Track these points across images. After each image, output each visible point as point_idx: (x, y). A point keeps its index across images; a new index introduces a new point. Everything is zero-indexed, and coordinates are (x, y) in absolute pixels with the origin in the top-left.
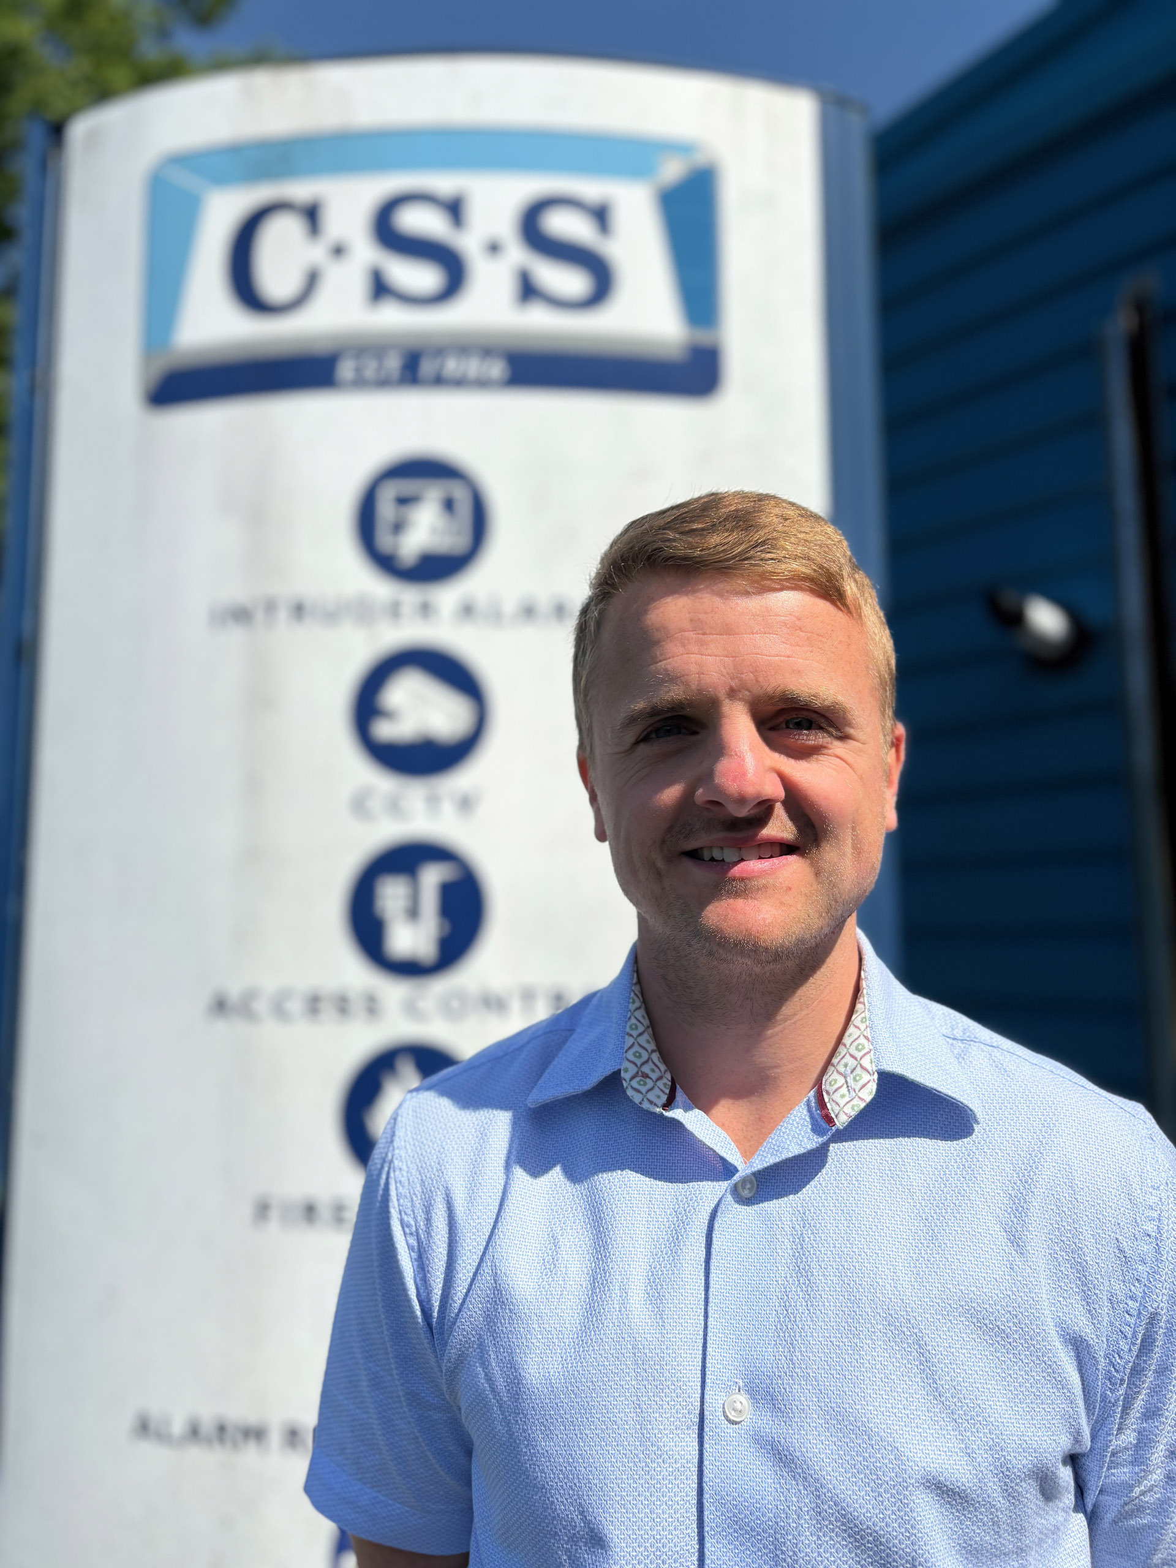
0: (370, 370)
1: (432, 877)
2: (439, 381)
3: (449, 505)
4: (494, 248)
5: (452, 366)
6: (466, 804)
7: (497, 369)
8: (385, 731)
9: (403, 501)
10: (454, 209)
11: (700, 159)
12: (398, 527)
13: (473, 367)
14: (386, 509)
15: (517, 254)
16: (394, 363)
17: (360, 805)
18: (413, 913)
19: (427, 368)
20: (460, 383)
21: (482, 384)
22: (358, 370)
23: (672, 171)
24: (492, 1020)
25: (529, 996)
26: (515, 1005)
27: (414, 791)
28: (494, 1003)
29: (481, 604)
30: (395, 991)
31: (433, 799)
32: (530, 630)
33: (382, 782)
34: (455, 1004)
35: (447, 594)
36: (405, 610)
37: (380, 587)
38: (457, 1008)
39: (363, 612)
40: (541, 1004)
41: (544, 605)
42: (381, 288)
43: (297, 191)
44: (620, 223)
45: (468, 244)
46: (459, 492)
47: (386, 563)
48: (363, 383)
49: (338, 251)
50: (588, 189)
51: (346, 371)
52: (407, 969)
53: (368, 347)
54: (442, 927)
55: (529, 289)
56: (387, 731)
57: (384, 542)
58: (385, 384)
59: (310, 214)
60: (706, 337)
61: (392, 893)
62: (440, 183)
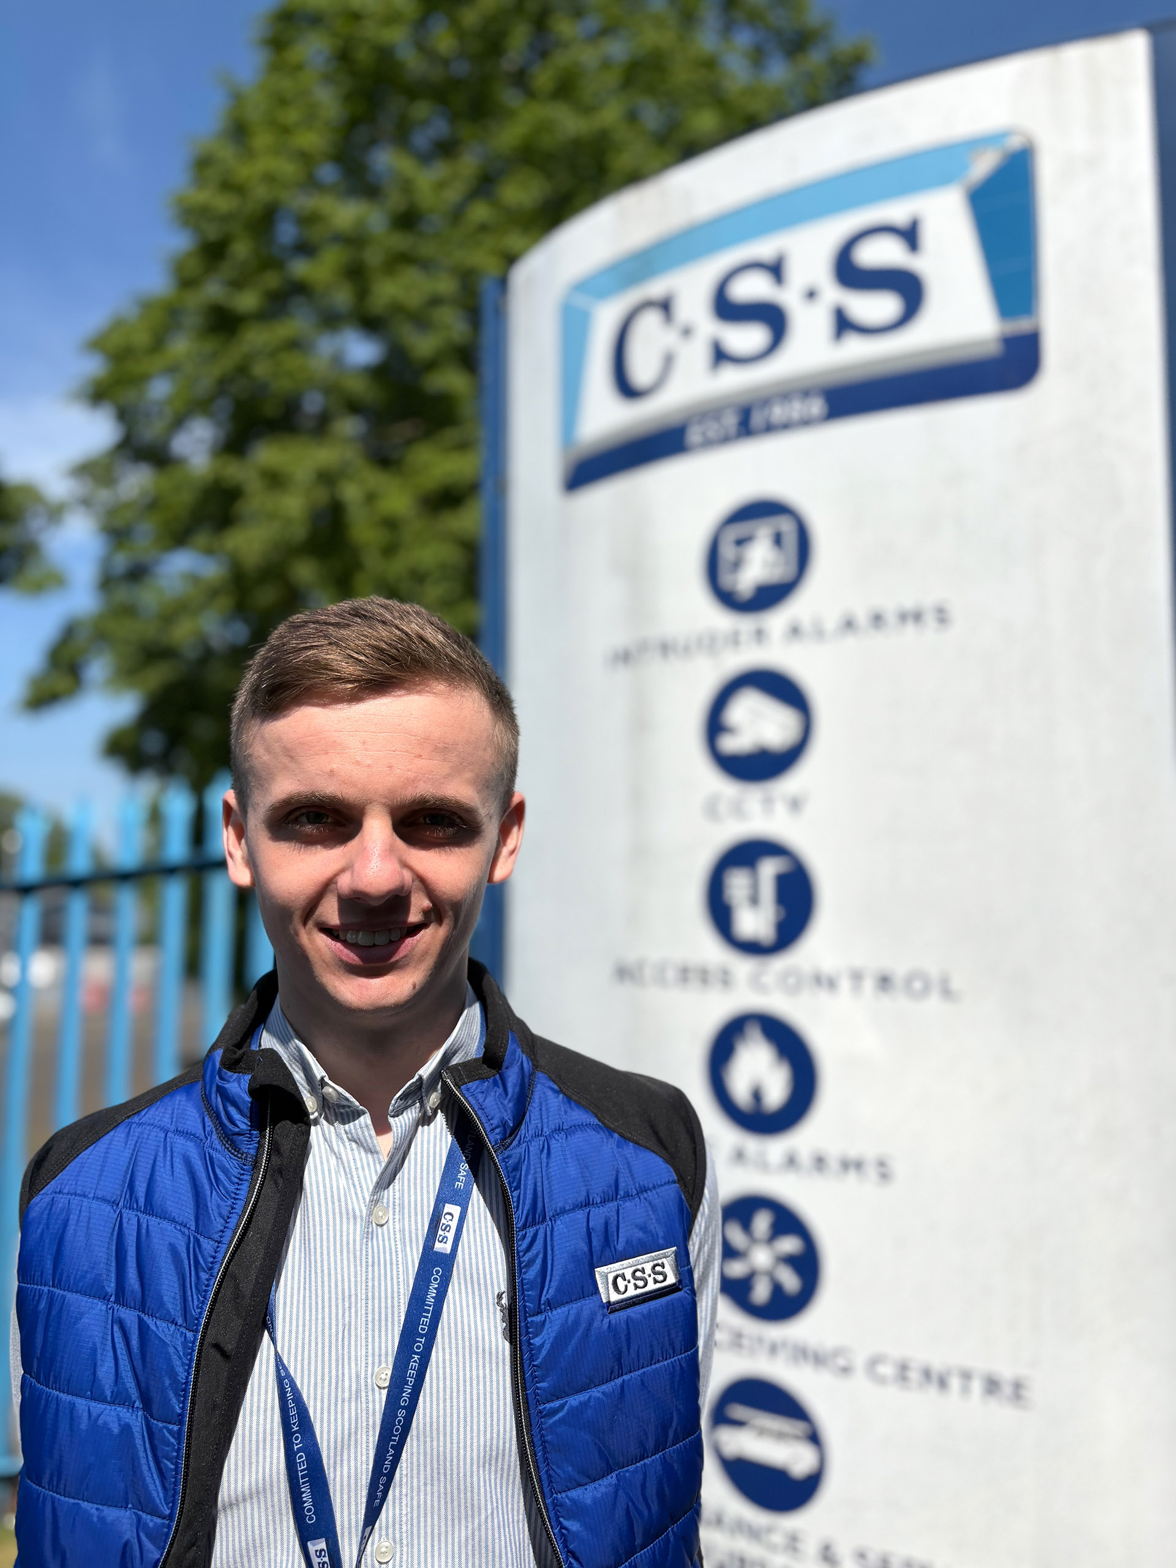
0: (713, 430)
1: (769, 869)
2: (770, 428)
3: (778, 540)
4: (811, 295)
5: (778, 413)
6: (795, 805)
7: (817, 407)
8: (731, 744)
9: (740, 542)
10: (776, 270)
11: (1015, 143)
12: (737, 564)
13: (796, 409)
14: (727, 551)
15: (833, 294)
16: (731, 420)
17: (711, 810)
18: (754, 900)
19: (757, 419)
20: (786, 426)
21: (806, 422)
22: (704, 434)
23: (983, 166)
24: (823, 996)
25: (857, 977)
26: (845, 984)
27: (752, 795)
28: (825, 982)
29: (806, 625)
30: (743, 966)
31: (768, 802)
32: (850, 642)
33: (727, 788)
34: (792, 981)
35: (777, 620)
36: (744, 638)
37: (722, 620)
38: (793, 984)
39: (710, 643)
40: (869, 985)
41: (862, 618)
42: (720, 356)
43: (656, 289)
44: (928, 235)
45: (789, 298)
46: (786, 526)
47: (728, 599)
48: (709, 444)
49: (687, 332)
50: (897, 212)
51: (694, 436)
52: (751, 948)
53: (708, 412)
54: (778, 913)
55: (843, 324)
56: (732, 744)
57: (726, 580)
58: (725, 440)
59: (665, 306)
60: (1022, 325)
61: (738, 883)
62: (764, 249)
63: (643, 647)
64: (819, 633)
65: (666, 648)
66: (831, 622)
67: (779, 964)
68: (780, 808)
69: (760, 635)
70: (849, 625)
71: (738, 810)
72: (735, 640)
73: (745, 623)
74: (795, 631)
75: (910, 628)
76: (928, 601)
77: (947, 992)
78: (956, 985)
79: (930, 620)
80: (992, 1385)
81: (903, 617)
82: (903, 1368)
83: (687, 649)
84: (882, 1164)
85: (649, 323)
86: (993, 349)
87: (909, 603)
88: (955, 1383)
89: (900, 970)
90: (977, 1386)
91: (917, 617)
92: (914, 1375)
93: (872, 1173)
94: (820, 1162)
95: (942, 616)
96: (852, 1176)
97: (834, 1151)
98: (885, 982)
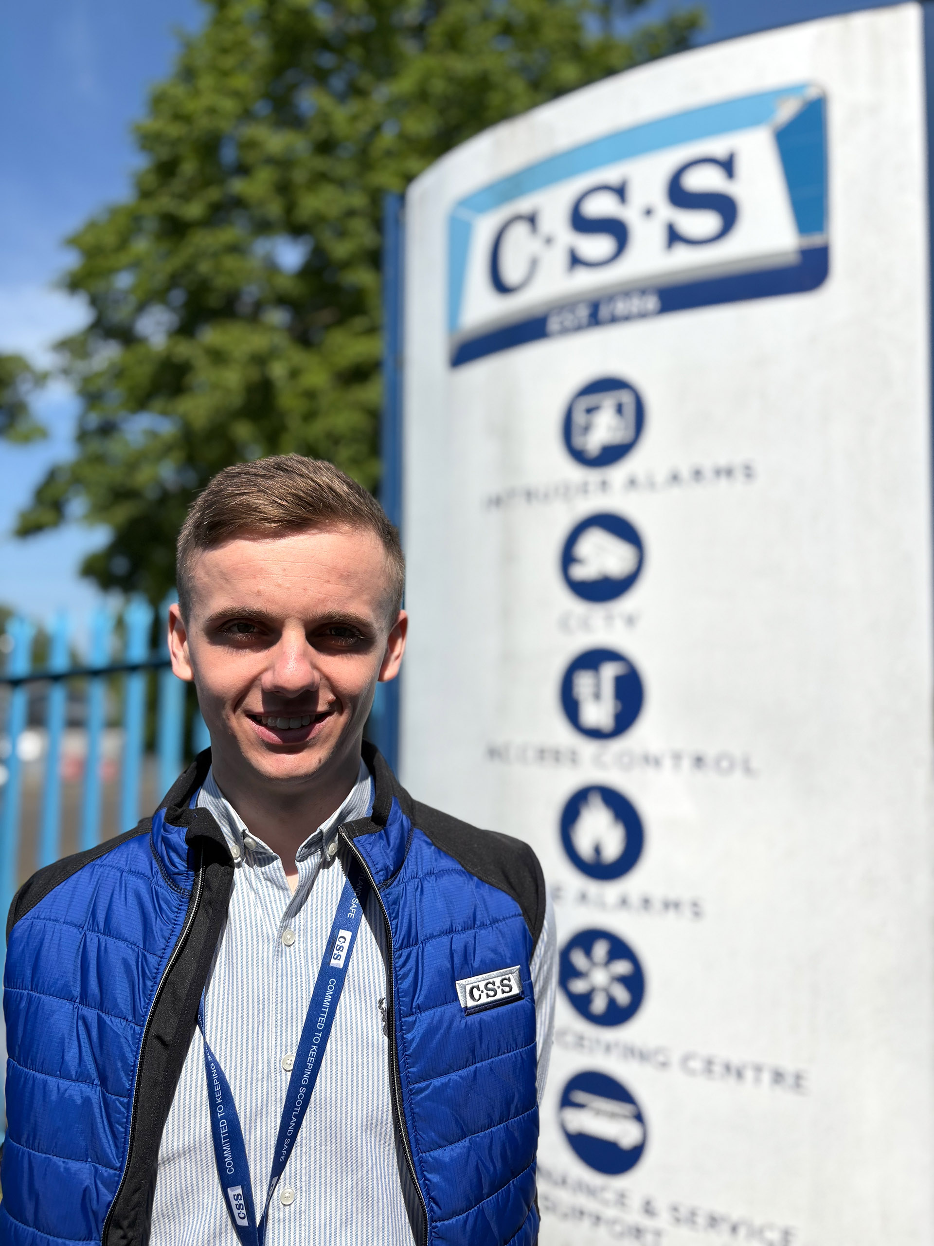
0: (569, 320)
1: (609, 671)
2: (614, 320)
3: (619, 409)
4: (649, 212)
5: (621, 307)
6: (630, 621)
7: (652, 303)
9: (589, 411)
10: (620, 192)
11: (812, 93)
12: (587, 429)
13: (635, 304)
14: (579, 418)
15: (666, 212)
16: (583, 313)
17: (564, 624)
18: (597, 696)
19: (604, 312)
20: (627, 318)
21: (643, 315)
22: (562, 323)
23: (787, 111)
24: (651, 773)
25: (677, 757)
26: (668, 763)
27: (597, 612)
28: (652, 761)
29: (641, 478)
30: (588, 748)
31: (609, 618)
32: (676, 491)
33: (578, 607)
34: (626, 760)
35: (618, 473)
36: (591, 488)
37: (575, 473)
38: (627, 763)
39: (565, 492)
40: (686, 763)
41: (685, 473)
42: (575, 261)
43: (524, 205)
44: (742, 166)
45: (631, 215)
46: (626, 398)
47: (579, 456)
48: (565, 331)
49: (549, 241)
50: (717, 147)
51: (553, 325)
52: (595, 734)
53: (566, 305)
54: (616, 706)
55: (674, 237)
56: (580, 572)
57: (578, 441)
58: (579, 328)
59: (532, 220)
60: (815, 240)
61: (584, 683)
62: (611, 175)
63: (511, 493)
64: (652, 485)
65: (529, 495)
66: (661, 476)
67: (616, 746)
68: (619, 624)
69: (604, 485)
70: (675, 478)
71: (585, 625)
72: (584, 489)
73: (593, 476)
74: (632, 483)
75: (723, 482)
76: (737, 460)
77: (748, 770)
78: (755, 764)
79: (739, 475)
80: (778, 1077)
81: (718, 472)
82: (709, 1064)
83: (546, 496)
84: (695, 905)
85: (519, 233)
86: (793, 259)
87: (723, 461)
88: (749, 1074)
89: (710, 752)
90: (766, 1077)
91: (729, 472)
92: (718, 1069)
93: (687, 911)
94: (646, 903)
95: (749, 472)
96: (672, 913)
97: (658, 894)
98: (699, 761)
